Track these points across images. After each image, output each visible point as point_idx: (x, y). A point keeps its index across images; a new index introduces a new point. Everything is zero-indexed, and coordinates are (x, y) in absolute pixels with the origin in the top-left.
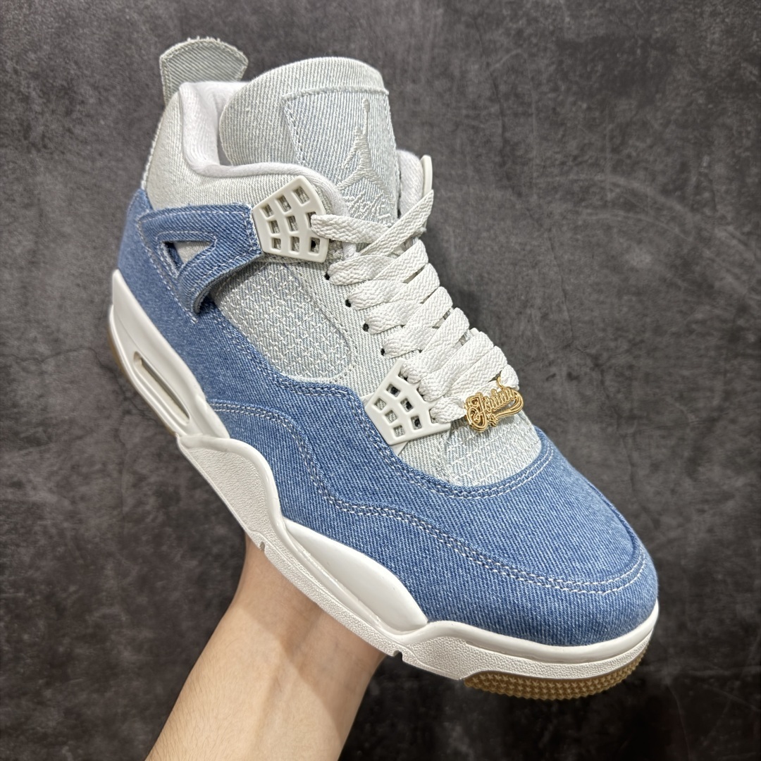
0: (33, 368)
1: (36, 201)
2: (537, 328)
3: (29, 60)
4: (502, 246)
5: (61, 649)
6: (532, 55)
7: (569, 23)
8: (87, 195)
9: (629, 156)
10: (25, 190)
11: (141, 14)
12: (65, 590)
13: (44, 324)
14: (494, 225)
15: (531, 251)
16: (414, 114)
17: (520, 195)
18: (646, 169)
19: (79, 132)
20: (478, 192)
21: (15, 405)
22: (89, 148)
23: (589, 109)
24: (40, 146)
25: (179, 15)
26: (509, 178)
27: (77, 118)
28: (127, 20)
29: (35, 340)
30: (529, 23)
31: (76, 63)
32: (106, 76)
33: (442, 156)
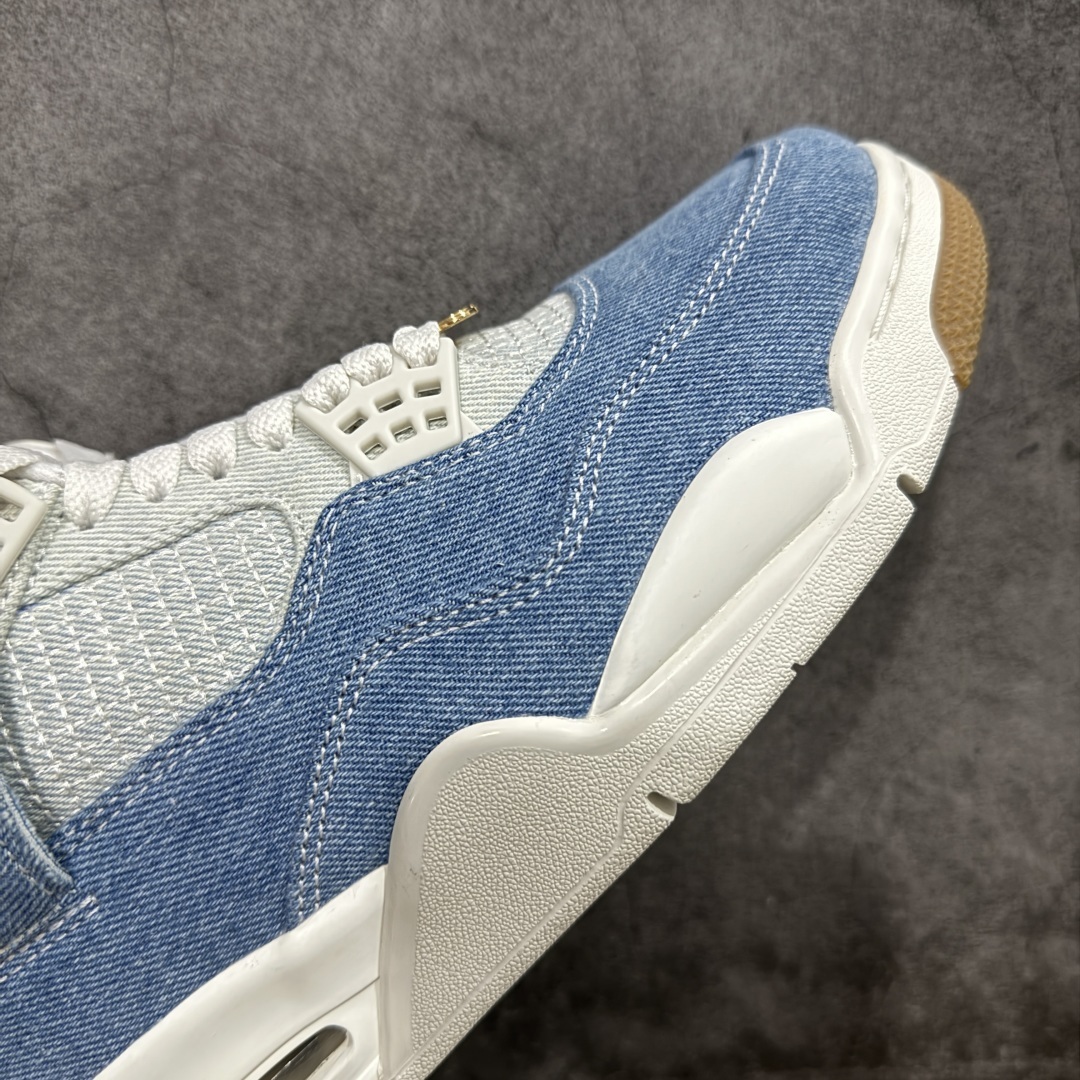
2: (1009, 337)
4: (946, 141)
14: (930, 89)
15: (1009, 155)
17: (992, 21)
20: (899, 8)
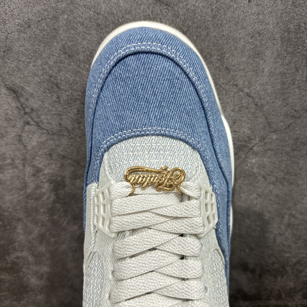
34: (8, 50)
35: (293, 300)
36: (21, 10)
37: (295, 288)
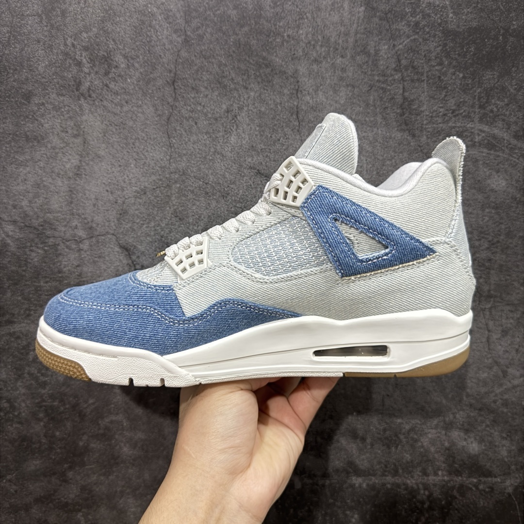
0: (74, 246)
1: (82, 132)
3: (83, 38)
5: (81, 444)
6: (425, 40)
7: (452, 18)
8: (116, 129)
9: (492, 111)
10: (75, 125)
11: (158, 8)
12: (86, 402)
13: (83, 216)
16: (341, 79)
18: (503, 120)
19: (113, 87)
21: (60, 272)
22: (119, 97)
23: (464, 77)
24: (87, 95)
25: (184, 9)
26: (406, 124)
27: (112, 77)
28: (149, 12)
29: (76, 227)
30: (424, 18)
31: (114, 40)
32: (133, 49)
33: (360, 107)
34: (124, 213)
35: (412, 477)
36: (138, 179)
37: (412, 461)
